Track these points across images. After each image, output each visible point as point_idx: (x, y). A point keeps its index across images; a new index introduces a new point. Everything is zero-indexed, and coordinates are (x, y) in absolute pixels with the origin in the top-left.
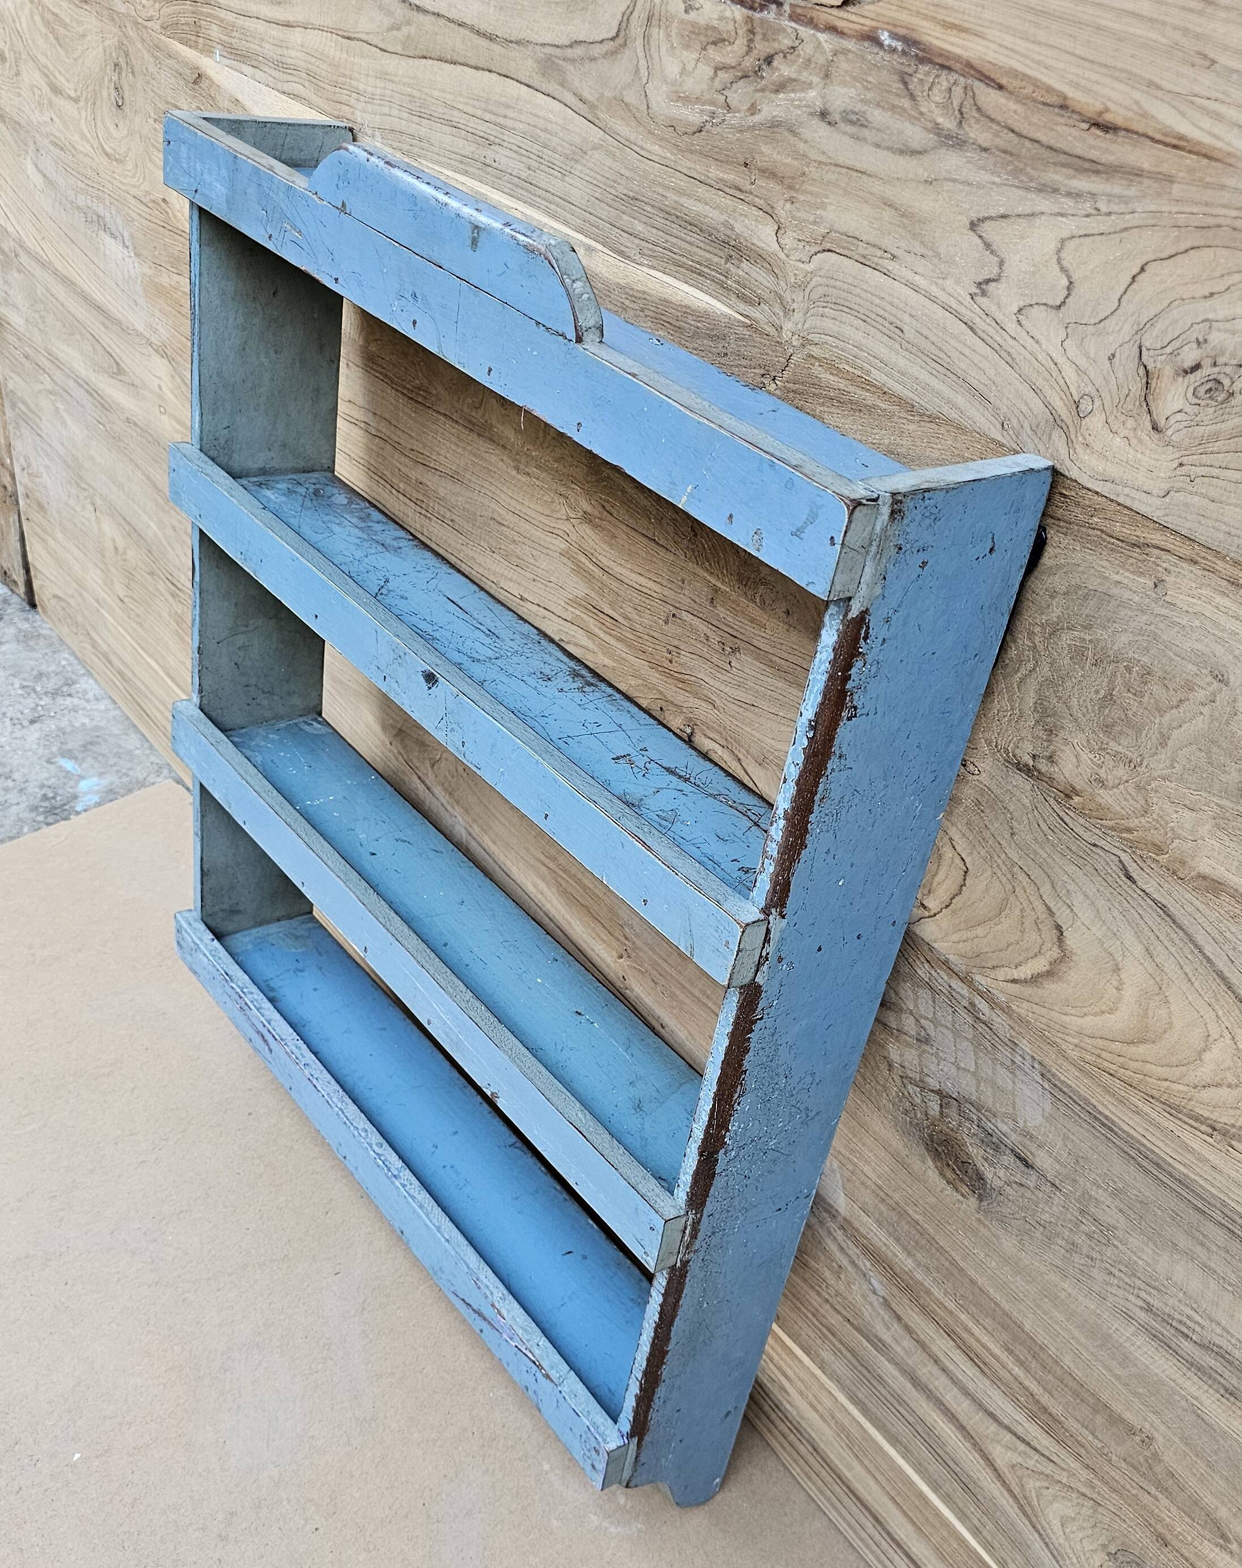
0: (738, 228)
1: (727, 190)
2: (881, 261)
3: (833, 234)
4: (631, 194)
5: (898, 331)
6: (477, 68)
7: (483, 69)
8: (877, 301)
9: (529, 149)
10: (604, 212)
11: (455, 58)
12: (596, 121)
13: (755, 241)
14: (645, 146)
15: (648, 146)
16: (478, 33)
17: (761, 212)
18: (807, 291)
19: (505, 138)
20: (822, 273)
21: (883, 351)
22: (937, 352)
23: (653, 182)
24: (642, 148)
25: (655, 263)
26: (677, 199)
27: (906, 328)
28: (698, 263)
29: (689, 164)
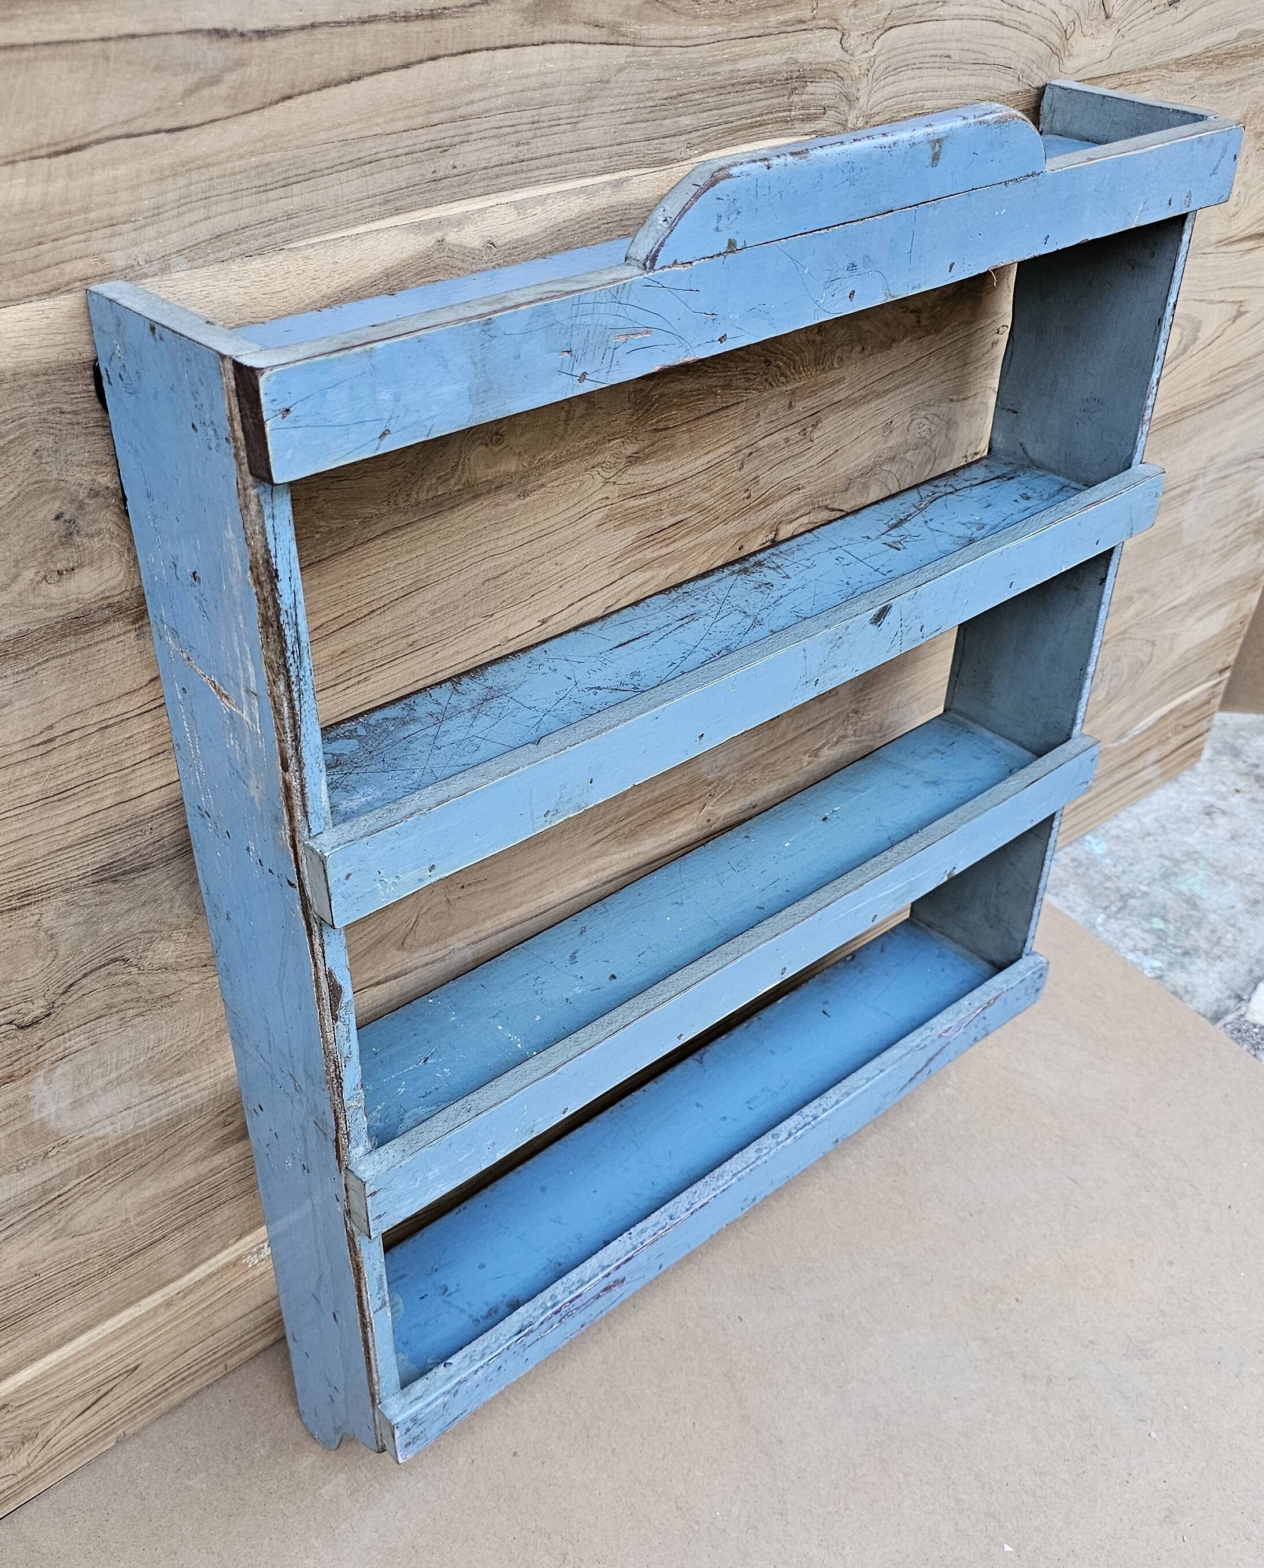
0: (801, 57)
1: (789, 29)
2: (934, 13)
3: (894, 12)
4: (674, 93)
5: (947, 59)
6: (407, 66)
7: (420, 62)
8: (930, 45)
9: (515, 122)
10: (637, 132)
11: (358, 70)
12: (621, 40)
13: (821, 60)
14: (689, 34)
15: (694, 33)
16: (406, 18)
17: (825, 31)
18: (870, 74)
19: (469, 130)
20: (883, 51)
21: (934, 82)
22: (973, 56)
23: (703, 66)
24: (686, 38)
25: (706, 146)
26: (732, 67)
27: (951, 53)
28: (759, 115)
29: (744, 25)
